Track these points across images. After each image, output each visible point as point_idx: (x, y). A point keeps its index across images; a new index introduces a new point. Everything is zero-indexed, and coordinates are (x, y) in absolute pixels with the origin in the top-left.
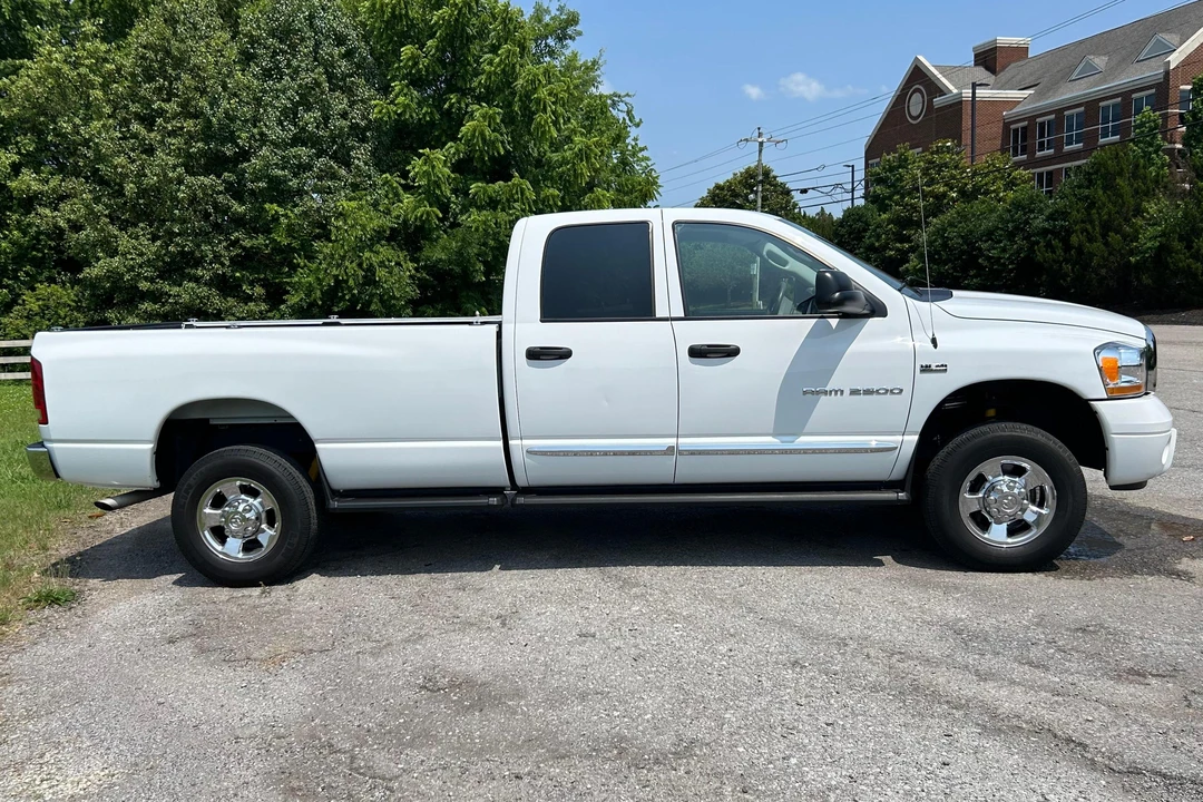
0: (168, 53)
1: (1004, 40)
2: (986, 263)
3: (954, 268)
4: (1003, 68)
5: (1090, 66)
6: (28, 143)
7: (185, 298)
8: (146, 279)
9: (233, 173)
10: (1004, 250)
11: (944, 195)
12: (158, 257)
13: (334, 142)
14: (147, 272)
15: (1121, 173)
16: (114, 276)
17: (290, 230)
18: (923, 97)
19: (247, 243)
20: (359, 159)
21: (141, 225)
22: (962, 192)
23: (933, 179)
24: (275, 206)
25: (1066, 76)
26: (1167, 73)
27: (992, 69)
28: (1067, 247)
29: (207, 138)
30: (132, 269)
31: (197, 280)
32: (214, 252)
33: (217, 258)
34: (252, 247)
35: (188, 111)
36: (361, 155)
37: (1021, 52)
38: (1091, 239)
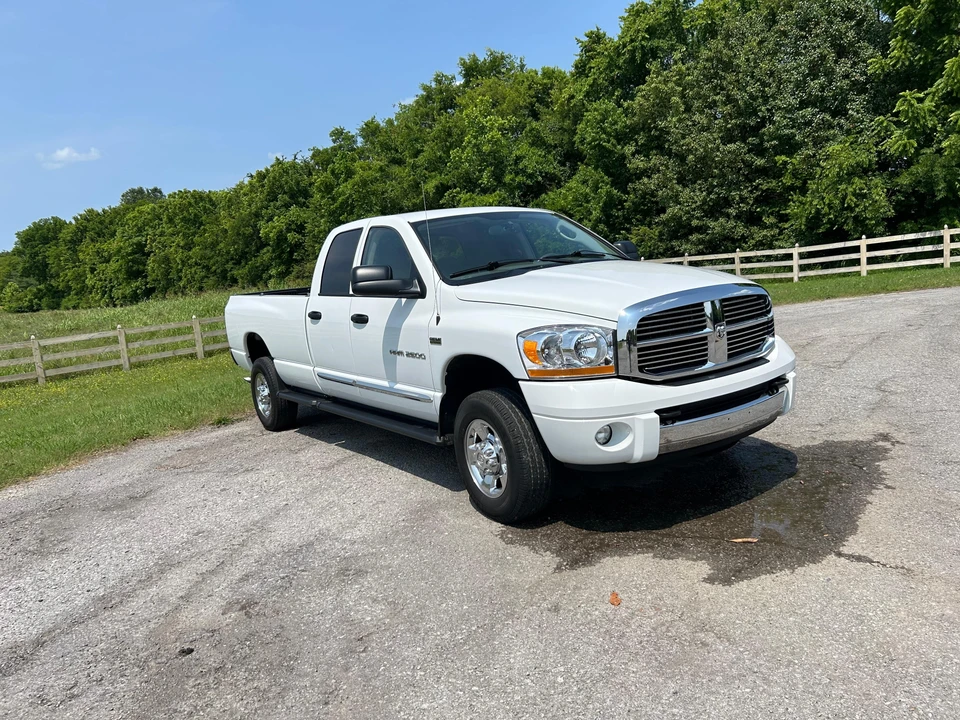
0: (720, 61)
6: (641, 139)
7: (718, 229)
8: (697, 218)
9: (756, 136)
12: (704, 202)
13: (836, 99)
14: (698, 214)
16: (676, 219)
17: (795, 174)
19: (764, 187)
20: (853, 109)
21: (699, 182)
24: (784, 158)
29: (740, 114)
30: (688, 212)
31: (728, 216)
32: (740, 195)
33: (743, 200)
34: (768, 189)
35: (729, 100)
36: (856, 106)
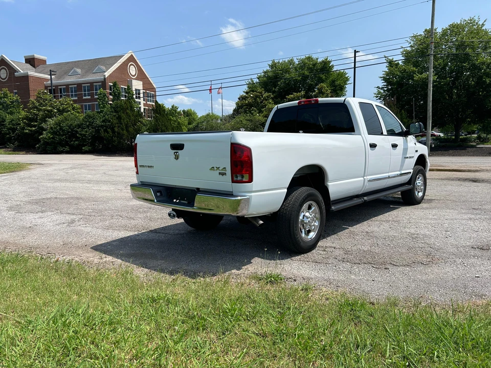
1: (37, 56)
2: (80, 136)
3: (66, 137)
4: (38, 66)
5: (75, 71)
10: (86, 132)
11: (52, 111)
15: (127, 108)
18: (6, 70)
22: (59, 110)
23: (42, 103)
25: (66, 73)
26: (105, 79)
27: (33, 65)
28: (113, 132)
37: (44, 62)
38: (123, 130)
